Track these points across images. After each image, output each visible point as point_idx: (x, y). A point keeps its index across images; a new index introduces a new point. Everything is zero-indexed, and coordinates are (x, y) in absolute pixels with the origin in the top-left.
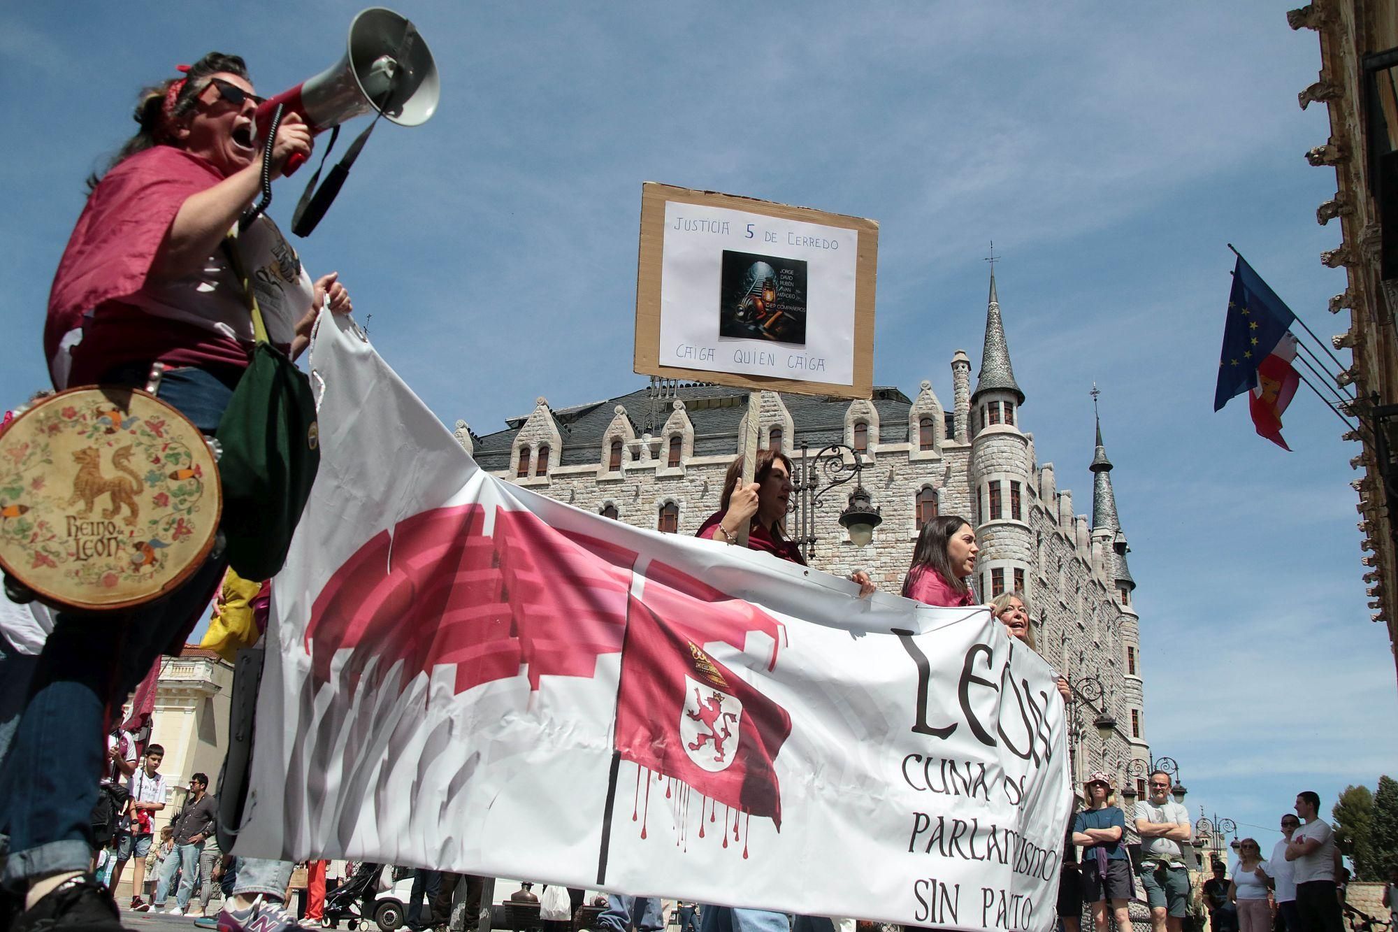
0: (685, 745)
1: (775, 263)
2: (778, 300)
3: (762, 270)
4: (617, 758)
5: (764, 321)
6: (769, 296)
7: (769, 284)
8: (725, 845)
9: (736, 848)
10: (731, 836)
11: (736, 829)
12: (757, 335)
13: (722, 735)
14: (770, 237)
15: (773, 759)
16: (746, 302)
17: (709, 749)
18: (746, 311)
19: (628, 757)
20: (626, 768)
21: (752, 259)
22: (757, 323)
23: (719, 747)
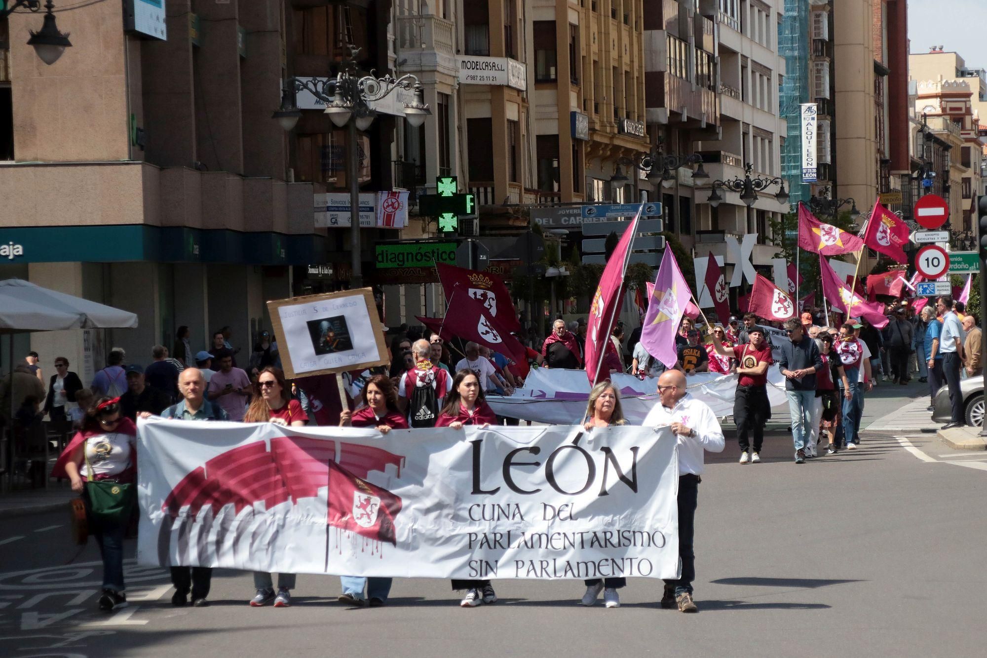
0: (355, 518)
1: (331, 320)
2: (335, 335)
3: (325, 324)
4: (328, 526)
5: (332, 345)
6: (331, 334)
7: (330, 329)
8: (373, 554)
9: (377, 555)
10: (375, 551)
11: (377, 548)
12: (331, 351)
13: (370, 513)
14: (326, 309)
15: (394, 519)
16: (322, 339)
17: (365, 518)
18: (324, 343)
19: (332, 524)
20: (331, 528)
21: (319, 322)
22: (329, 347)
23: (369, 518)
